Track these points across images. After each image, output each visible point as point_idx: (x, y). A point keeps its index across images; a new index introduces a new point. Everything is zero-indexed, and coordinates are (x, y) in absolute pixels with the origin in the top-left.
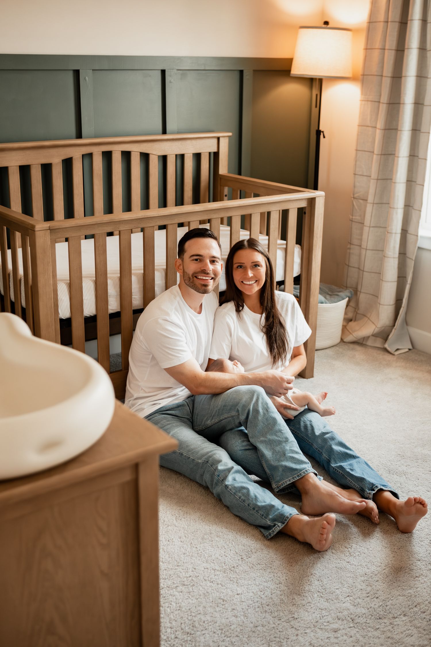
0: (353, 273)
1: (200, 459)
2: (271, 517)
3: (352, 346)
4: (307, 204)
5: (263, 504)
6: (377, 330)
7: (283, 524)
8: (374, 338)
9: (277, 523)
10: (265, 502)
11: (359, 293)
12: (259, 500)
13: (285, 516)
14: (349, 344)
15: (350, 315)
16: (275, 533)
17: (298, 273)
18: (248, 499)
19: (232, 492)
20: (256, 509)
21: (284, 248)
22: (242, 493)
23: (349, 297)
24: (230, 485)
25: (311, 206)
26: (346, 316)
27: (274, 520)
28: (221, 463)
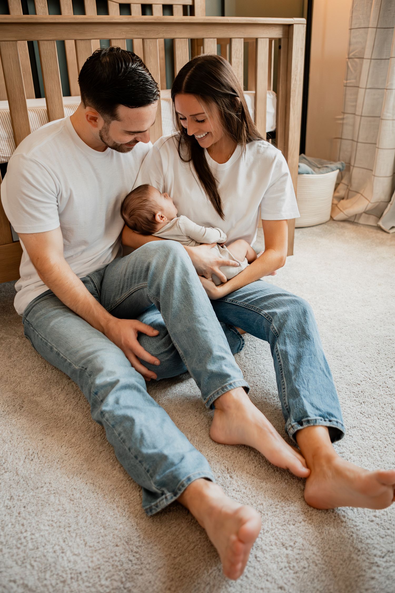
0: (346, 145)
1: (77, 363)
2: (158, 478)
3: (342, 224)
4: (283, 35)
5: (151, 451)
6: (370, 206)
7: (175, 495)
8: (367, 215)
9: (166, 491)
10: (155, 447)
11: (352, 167)
12: (145, 444)
13: (179, 481)
14: (339, 223)
15: (342, 192)
16: (159, 510)
17: (272, 128)
18: (130, 439)
19: (109, 423)
20: (139, 459)
21: (253, 93)
22: (123, 427)
23: (340, 169)
24: (107, 412)
25: (288, 38)
26: (337, 194)
27: (162, 484)
28: (101, 373)
